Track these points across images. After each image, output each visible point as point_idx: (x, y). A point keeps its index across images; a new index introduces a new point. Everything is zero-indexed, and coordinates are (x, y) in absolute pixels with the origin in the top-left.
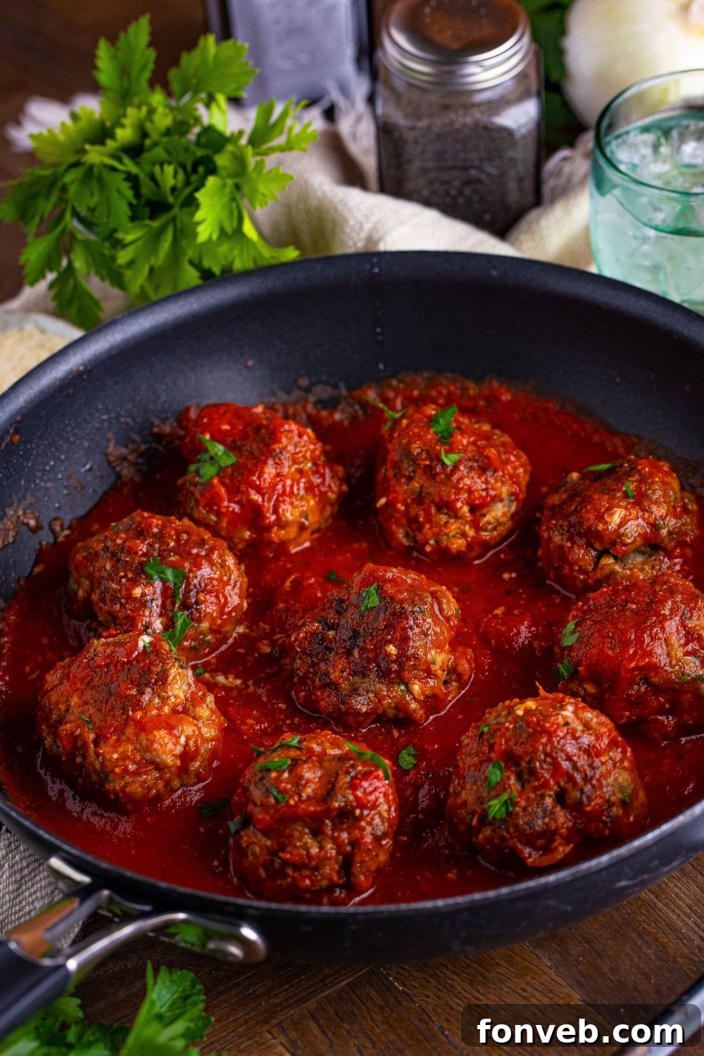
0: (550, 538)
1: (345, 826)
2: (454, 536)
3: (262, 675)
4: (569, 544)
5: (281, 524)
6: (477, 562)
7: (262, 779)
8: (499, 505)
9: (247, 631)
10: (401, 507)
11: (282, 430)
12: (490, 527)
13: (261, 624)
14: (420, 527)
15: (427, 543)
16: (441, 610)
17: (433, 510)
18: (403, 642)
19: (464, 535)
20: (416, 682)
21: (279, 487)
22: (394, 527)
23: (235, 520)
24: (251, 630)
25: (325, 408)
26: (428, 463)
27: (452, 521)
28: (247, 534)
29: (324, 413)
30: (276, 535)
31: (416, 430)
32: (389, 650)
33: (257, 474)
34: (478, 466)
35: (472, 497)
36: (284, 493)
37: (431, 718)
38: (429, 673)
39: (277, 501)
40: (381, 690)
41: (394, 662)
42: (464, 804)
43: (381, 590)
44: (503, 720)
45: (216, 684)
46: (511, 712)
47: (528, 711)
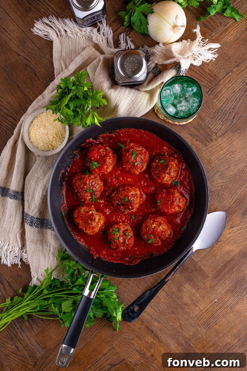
2: (137, 172)
7: (114, 241)
9: (104, 189)
10: (128, 168)
17: (133, 170)
18: (132, 206)
19: (139, 172)
26: (132, 164)
31: (130, 157)
32: (130, 207)
33: (103, 169)
36: (108, 168)
39: (107, 170)
40: (129, 211)
42: (145, 238)
43: (128, 198)
44: (150, 227)
45: (100, 203)
46: (151, 226)
47: (154, 227)
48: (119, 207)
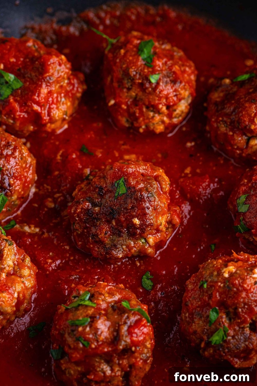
0: (218, 127)
1: (126, 357)
2: (157, 123)
3: (52, 224)
4: (231, 133)
5: (52, 120)
6: (170, 135)
7: (73, 331)
8: (183, 101)
9: (37, 190)
10: (124, 107)
11: (49, 63)
12: (177, 116)
13: (45, 185)
14: (137, 119)
15: (141, 127)
16: (162, 188)
17: (144, 110)
18: (143, 215)
19: (163, 122)
20: (150, 236)
21: (50, 99)
22: (120, 117)
23: (24, 121)
24: (40, 190)
25: (63, 25)
26: (140, 81)
27: (156, 115)
28: (32, 128)
29: (64, 29)
30: (50, 127)
31: (131, 58)
32: (135, 222)
33: (37, 95)
34: (171, 80)
35: (168, 101)
36: (53, 102)
37: (158, 252)
38: (158, 230)
39: (50, 108)
40: (130, 244)
41: (138, 228)
42: (195, 332)
43: (127, 182)
44: (216, 279)
45: (24, 233)
46: (220, 274)
47: (232, 274)
48: (93, 230)
